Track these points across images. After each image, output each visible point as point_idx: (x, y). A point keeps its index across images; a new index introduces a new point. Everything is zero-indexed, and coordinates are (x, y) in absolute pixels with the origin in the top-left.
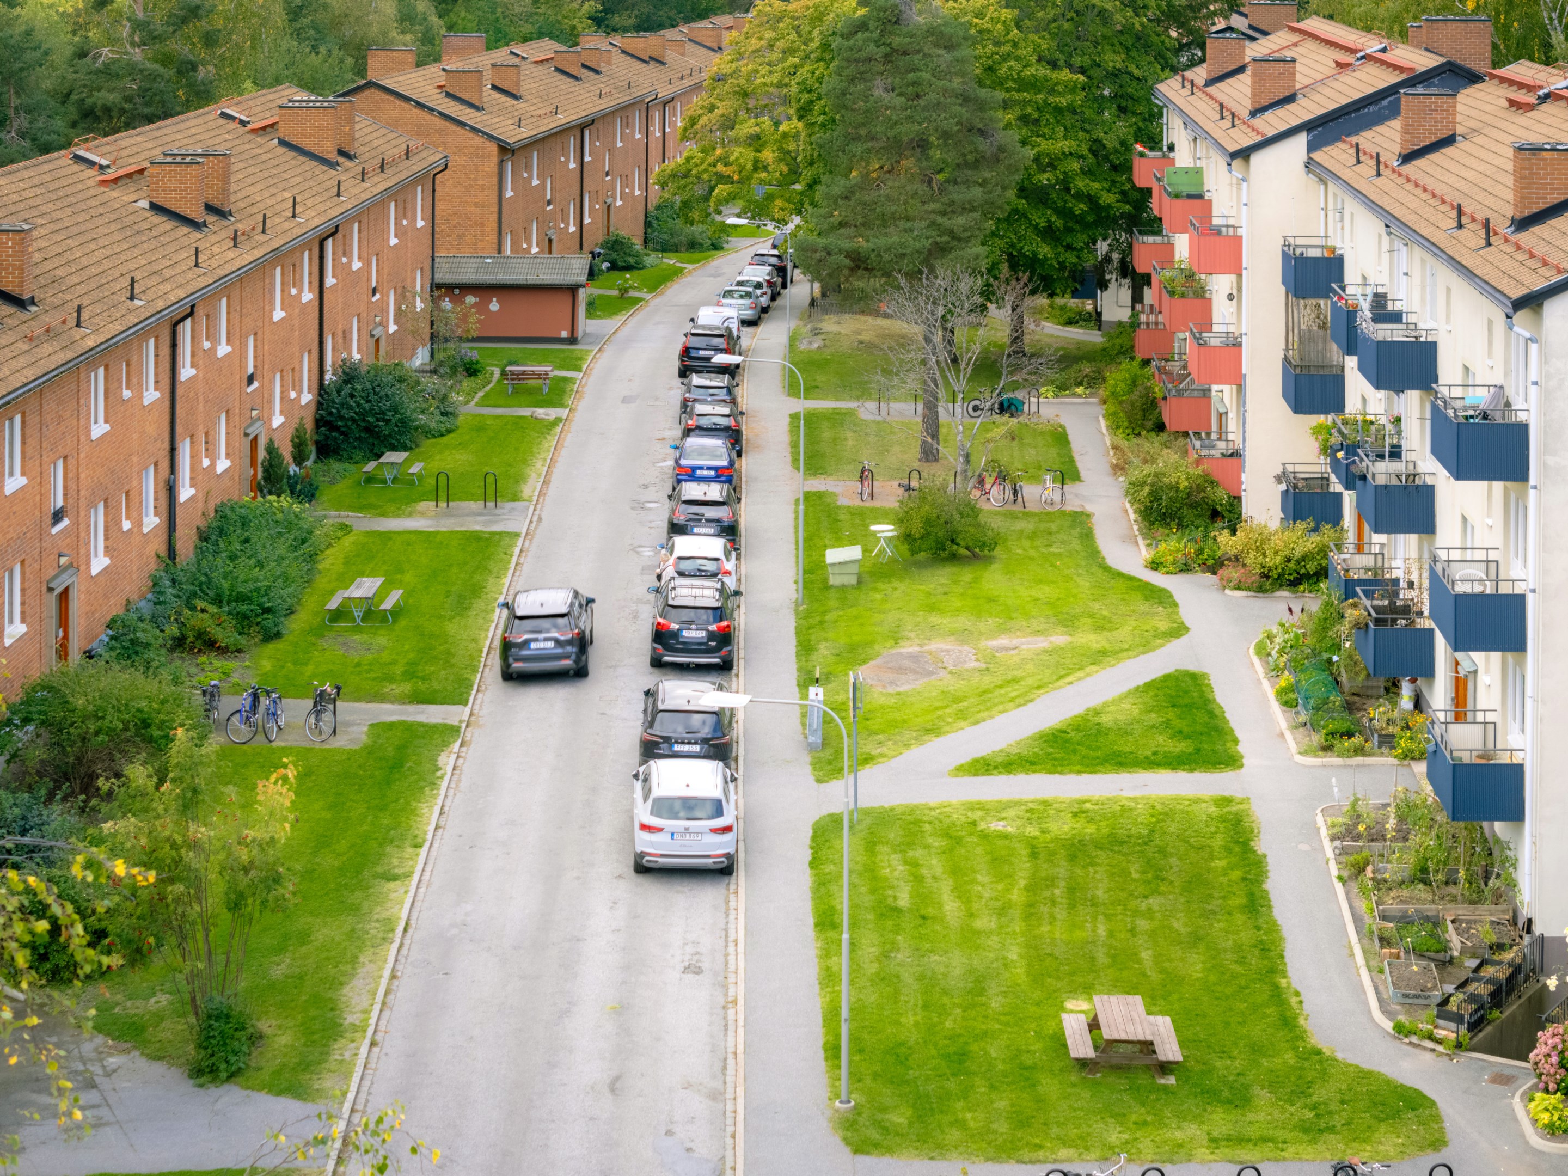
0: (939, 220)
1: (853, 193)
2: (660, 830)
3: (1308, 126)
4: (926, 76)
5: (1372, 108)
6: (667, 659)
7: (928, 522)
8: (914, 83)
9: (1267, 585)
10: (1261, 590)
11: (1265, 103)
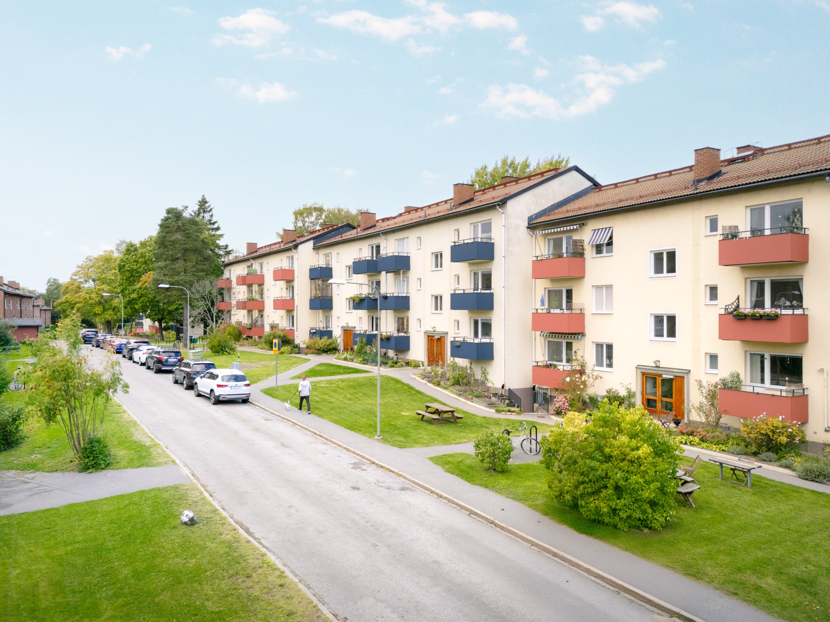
0: (195, 273)
1: (168, 266)
2: (226, 386)
3: (313, 239)
4: (191, 231)
5: (329, 235)
6: (164, 368)
7: (219, 342)
8: (188, 234)
9: (320, 352)
10: (318, 354)
11: (288, 241)
